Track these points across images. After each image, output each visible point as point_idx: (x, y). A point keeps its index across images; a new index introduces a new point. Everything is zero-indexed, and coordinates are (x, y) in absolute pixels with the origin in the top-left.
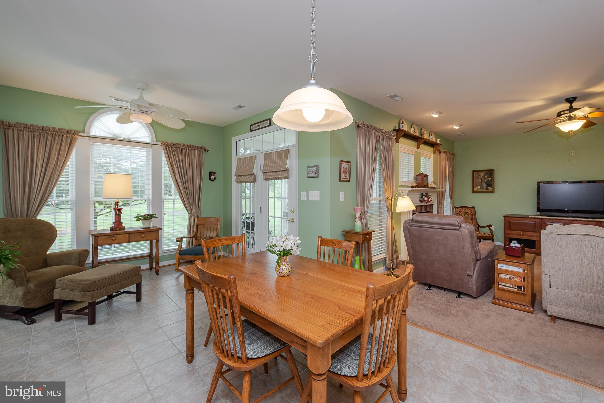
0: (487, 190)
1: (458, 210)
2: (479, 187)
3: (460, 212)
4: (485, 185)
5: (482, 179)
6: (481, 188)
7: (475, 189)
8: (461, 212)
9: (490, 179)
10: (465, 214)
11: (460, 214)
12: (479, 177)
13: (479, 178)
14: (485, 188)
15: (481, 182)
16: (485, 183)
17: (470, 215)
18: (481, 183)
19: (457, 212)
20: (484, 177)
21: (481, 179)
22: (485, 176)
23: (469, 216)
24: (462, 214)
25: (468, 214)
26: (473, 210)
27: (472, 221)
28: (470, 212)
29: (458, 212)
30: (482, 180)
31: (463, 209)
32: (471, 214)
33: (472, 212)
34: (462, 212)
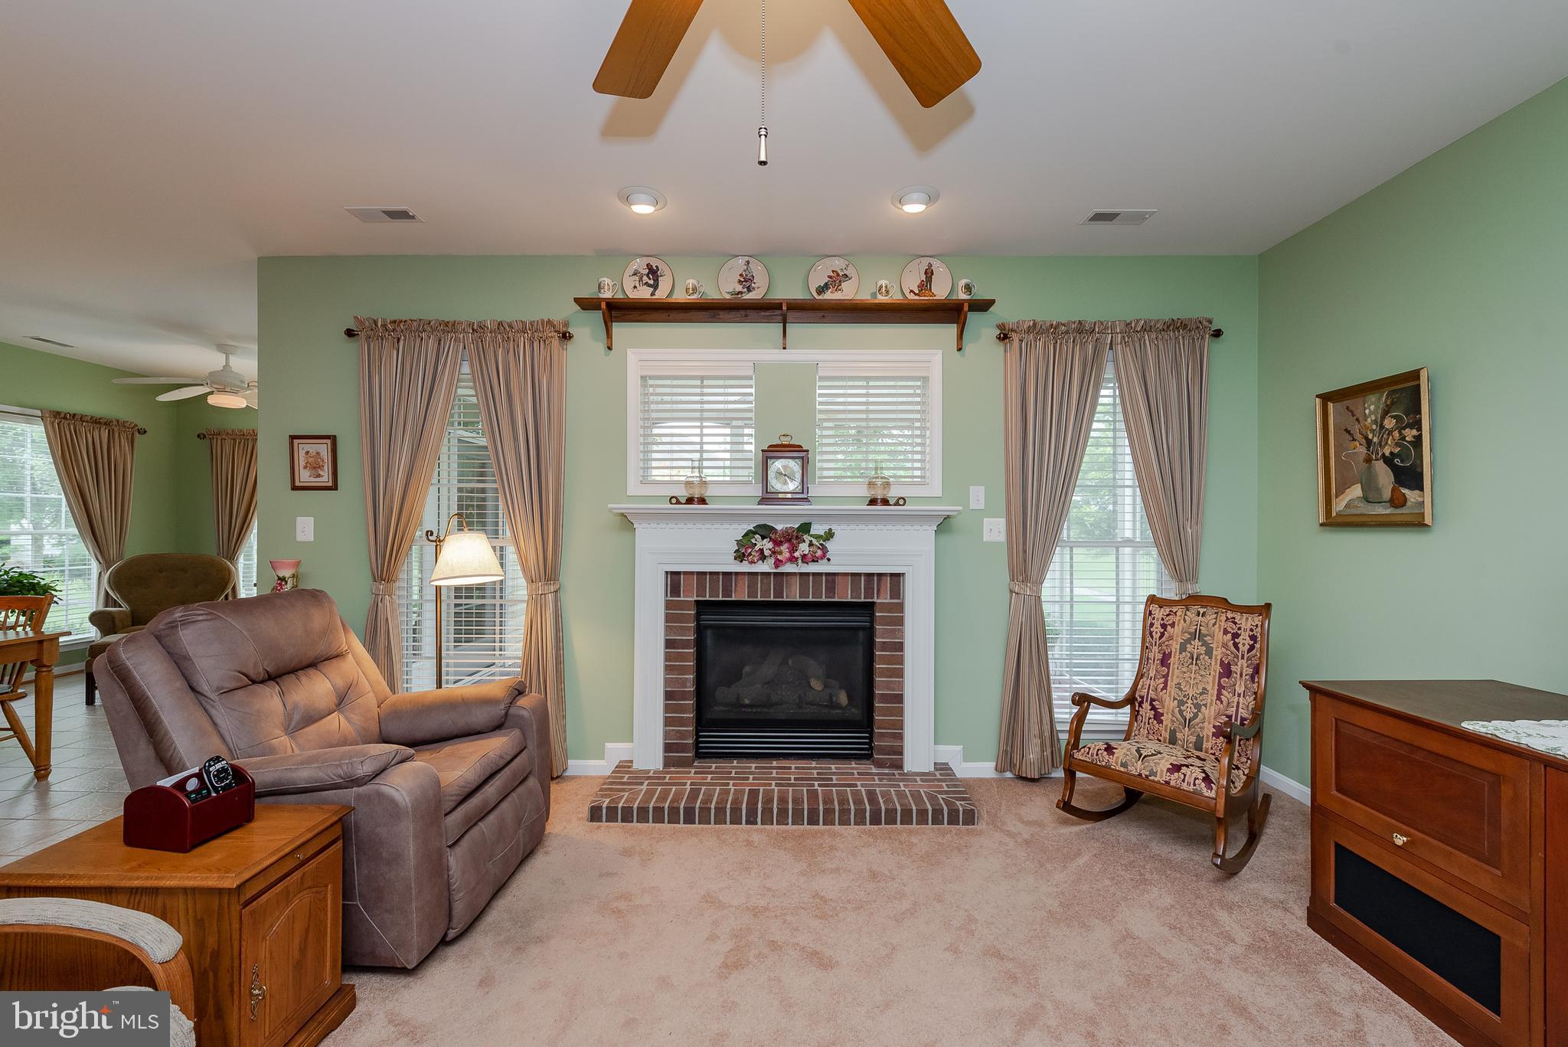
0: (1396, 507)
1: (1159, 613)
2: (1356, 491)
3: (1164, 626)
4: (1385, 477)
5: (1369, 442)
6: (1366, 499)
7: (1339, 505)
8: (1173, 625)
9: (1410, 434)
10: (1188, 641)
11: (1162, 635)
12: (1356, 429)
13: (1358, 436)
14: (1387, 494)
15: (1368, 460)
16: (1388, 461)
17: (1218, 653)
18: (1366, 465)
19: (1152, 625)
20: (1382, 427)
21: (1366, 438)
22: (1383, 418)
23: (1209, 652)
24: (1171, 638)
25: (1205, 644)
26: (1247, 622)
27: (1221, 687)
28: (1226, 632)
29: (1157, 624)
30: (1368, 448)
31: (1191, 615)
32: (1225, 645)
33: (1236, 636)
34: (1177, 629)
